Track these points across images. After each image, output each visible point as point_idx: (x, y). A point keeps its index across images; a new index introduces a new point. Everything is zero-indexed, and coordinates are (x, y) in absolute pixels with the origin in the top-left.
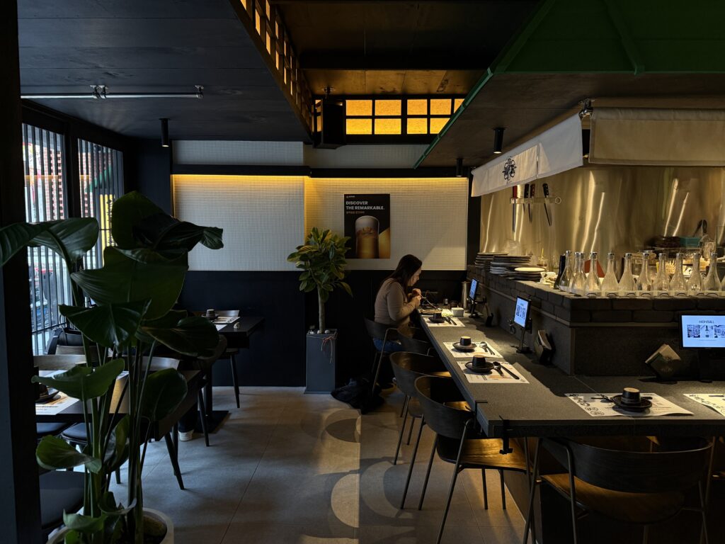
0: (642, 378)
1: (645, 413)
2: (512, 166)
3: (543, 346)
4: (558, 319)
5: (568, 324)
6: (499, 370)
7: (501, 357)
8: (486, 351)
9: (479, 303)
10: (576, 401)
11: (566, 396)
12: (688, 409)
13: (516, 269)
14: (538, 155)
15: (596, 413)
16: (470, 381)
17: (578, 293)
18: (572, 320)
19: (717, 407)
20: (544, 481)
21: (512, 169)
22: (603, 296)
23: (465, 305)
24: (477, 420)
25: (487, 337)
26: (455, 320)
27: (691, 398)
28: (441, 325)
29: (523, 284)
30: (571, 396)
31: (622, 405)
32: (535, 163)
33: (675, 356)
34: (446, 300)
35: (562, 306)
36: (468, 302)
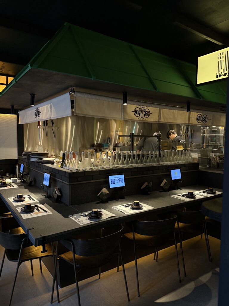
0: (97, 202)
1: (100, 219)
2: (39, 112)
3: (57, 194)
4: (63, 182)
5: (68, 184)
6: (38, 209)
7: (38, 201)
8: (30, 200)
9: (25, 175)
10: (73, 219)
11: (69, 217)
12: (114, 214)
13: (43, 159)
14: (51, 108)
15: (82, 223)
16: (24, 218)
17: (71, 170)
18: (70, 182)
19: (123, 211)
20: (61, 258)
21: (39, 113)
22: (81, 170)
23: (17, 176)
24: (28, 238)
25: (30, 192)
26: (13, 184)
27: (114, 208)
28: (6, 188)
29: (47, 166)
30: (71, 216)
31: (92, 217)
32: (50, 112)
33: (107, 192)
34: (8, 174)
35: (65, 176)
36: (19, 174)
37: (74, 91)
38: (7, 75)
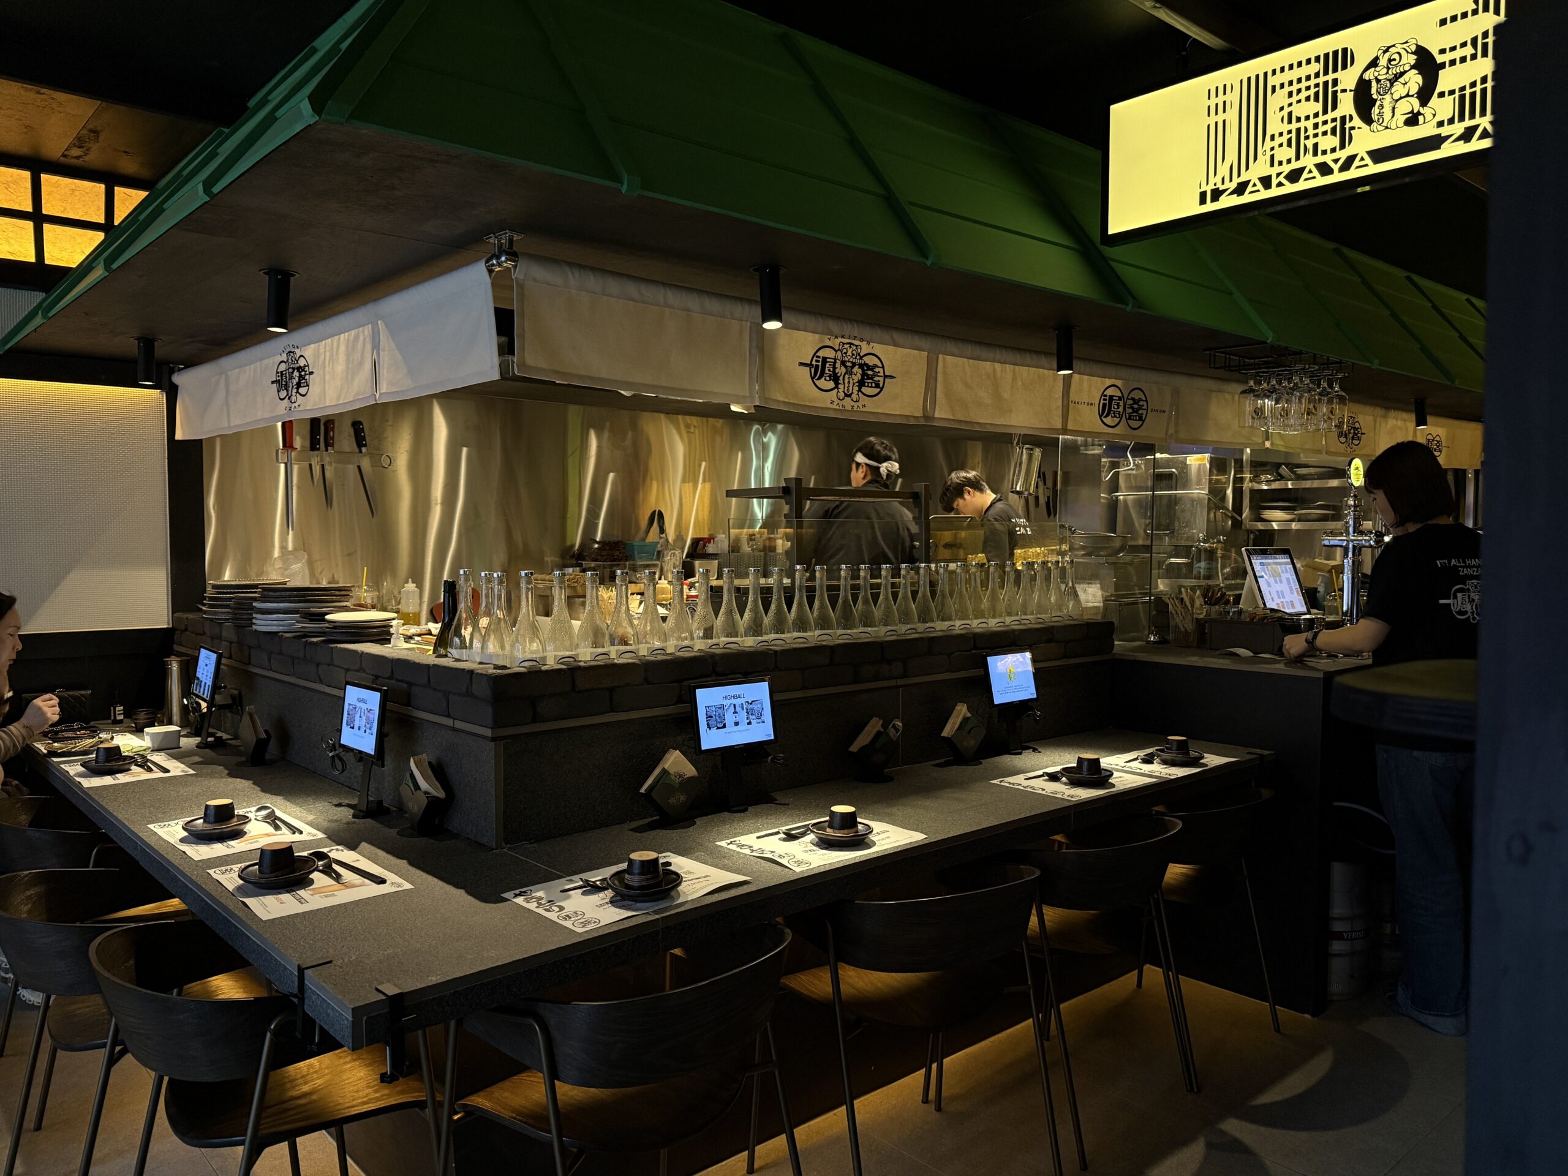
0: (635, 824)
1: (673, 899)
2: (300, 369)
3: (426, 793)
4: (459, 725)
5: (488, 732)
6: (328, 871)
7: (321, 835)
8: (277, 828)
9: (221, 707)
10: (532, 906)
11: (506, 900)
12: (737, 871)
13: (328, 617)
14: (376, 346)
15: (584, 924)
16: (264, 916)
17: (501, 663)
18: (496, 725)
19: (780, 856)
20: (470, 1111)
21: (300, 376)
22: (551, 663)
23: (176, 717)
24: (305, 1014)
25: (264, 790)
26: (159, 758)
27: (732, 847)
28: (122, 778)
29: (355, 652)
30: (516, 896)
31: (626, 891)
32: (368, 366)
33: (689, 770)
34: (120, 708)
35: (469, 694)
37: (513, 255)
38: (111, 179)
